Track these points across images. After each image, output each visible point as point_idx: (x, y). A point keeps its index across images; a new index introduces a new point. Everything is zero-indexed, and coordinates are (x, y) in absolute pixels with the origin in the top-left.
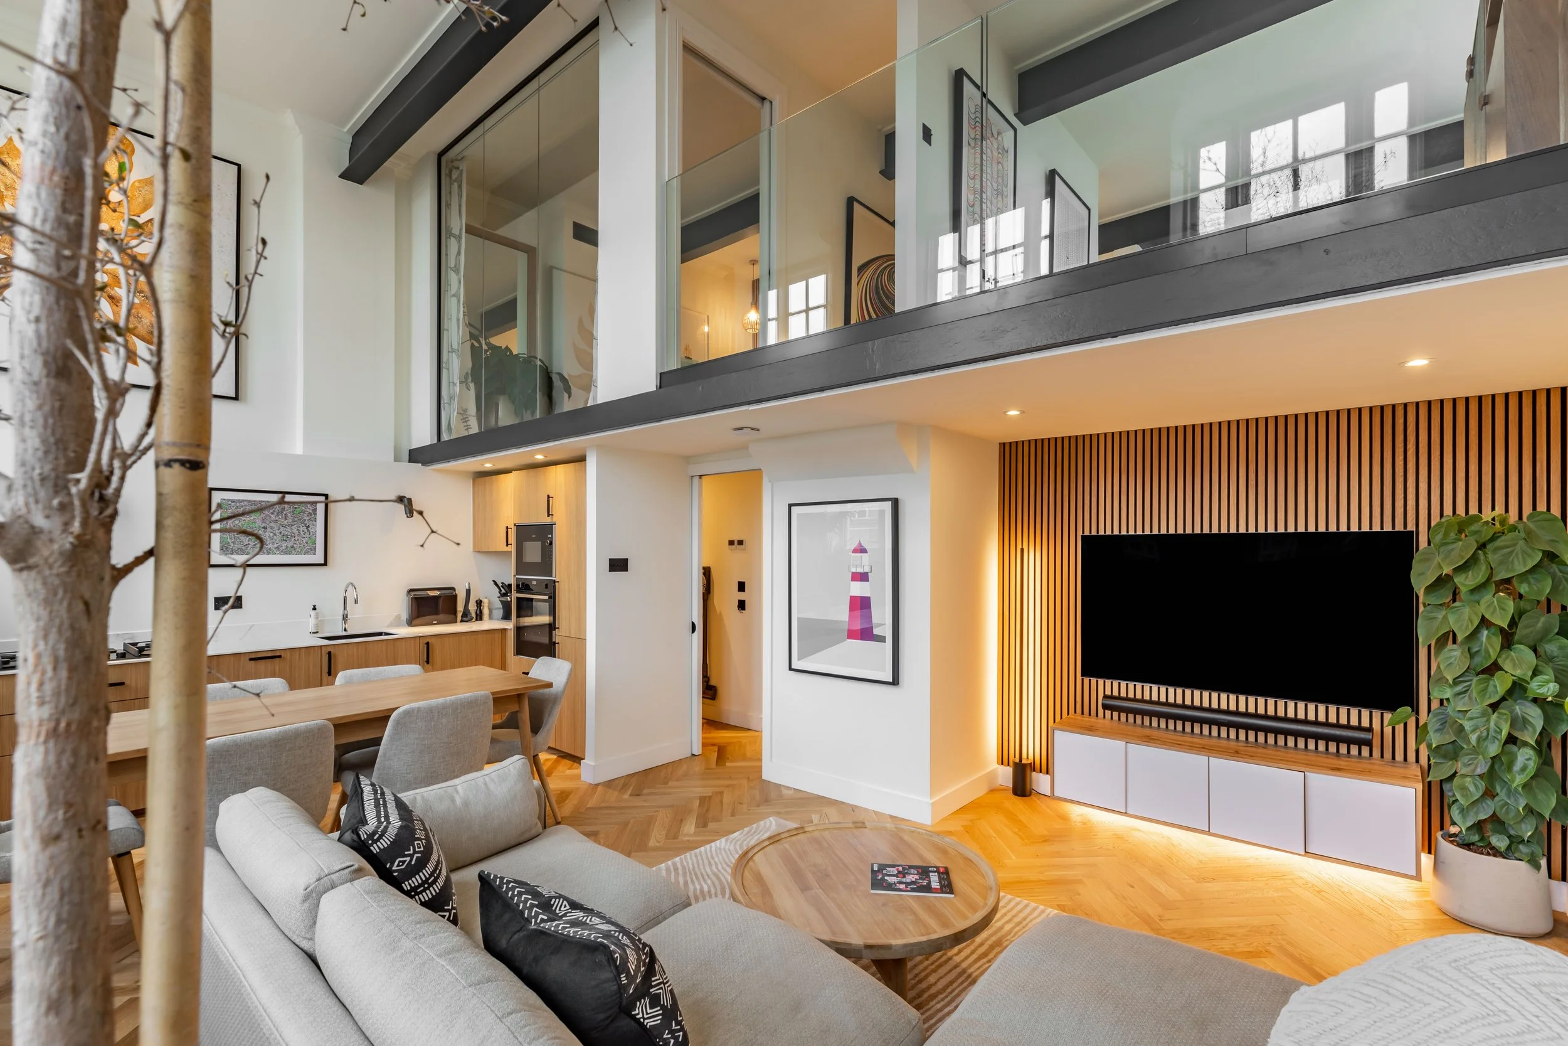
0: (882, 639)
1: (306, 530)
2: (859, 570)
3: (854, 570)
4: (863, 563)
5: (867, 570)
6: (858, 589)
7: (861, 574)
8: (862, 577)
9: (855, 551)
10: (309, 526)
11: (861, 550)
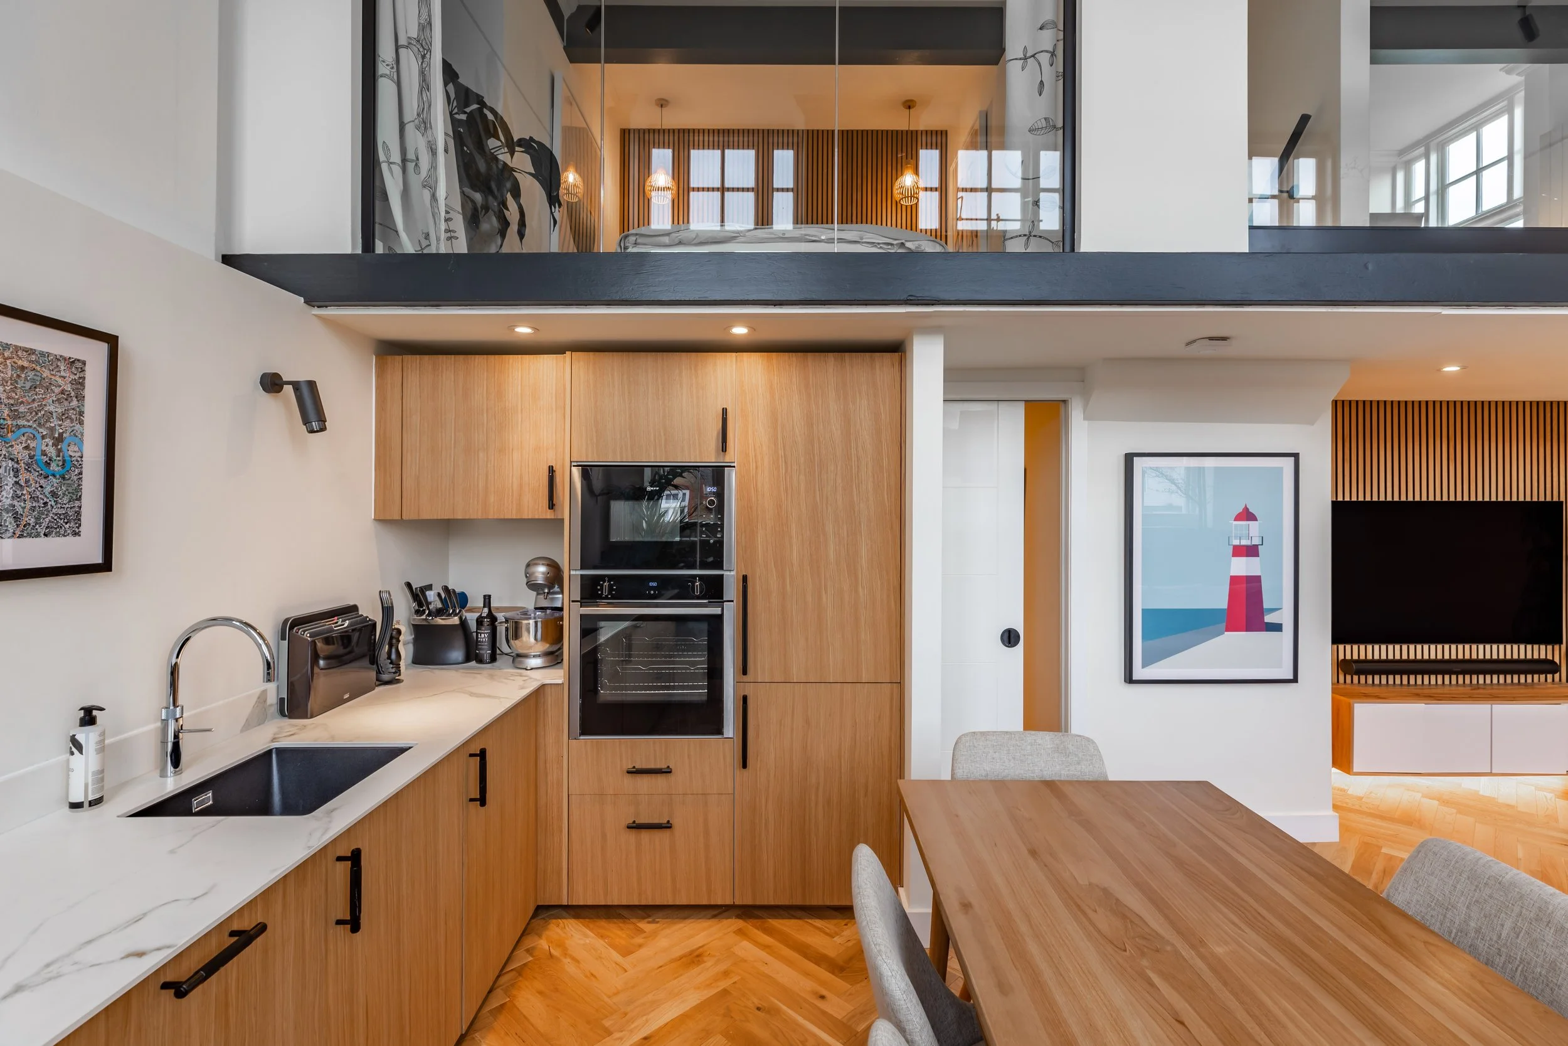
0: (1277, 627)
1: (52, 451)
2: (1245, 542)
3: (1236, 542)
4: (1251, 533)
5: (1256, 541)
6: (1242, 567)
7: (1247, 547)
8: (1251, 551)
9: (1239, 518)
10: (60, 439)
11: (1247, 515)
